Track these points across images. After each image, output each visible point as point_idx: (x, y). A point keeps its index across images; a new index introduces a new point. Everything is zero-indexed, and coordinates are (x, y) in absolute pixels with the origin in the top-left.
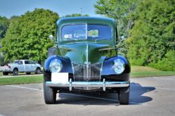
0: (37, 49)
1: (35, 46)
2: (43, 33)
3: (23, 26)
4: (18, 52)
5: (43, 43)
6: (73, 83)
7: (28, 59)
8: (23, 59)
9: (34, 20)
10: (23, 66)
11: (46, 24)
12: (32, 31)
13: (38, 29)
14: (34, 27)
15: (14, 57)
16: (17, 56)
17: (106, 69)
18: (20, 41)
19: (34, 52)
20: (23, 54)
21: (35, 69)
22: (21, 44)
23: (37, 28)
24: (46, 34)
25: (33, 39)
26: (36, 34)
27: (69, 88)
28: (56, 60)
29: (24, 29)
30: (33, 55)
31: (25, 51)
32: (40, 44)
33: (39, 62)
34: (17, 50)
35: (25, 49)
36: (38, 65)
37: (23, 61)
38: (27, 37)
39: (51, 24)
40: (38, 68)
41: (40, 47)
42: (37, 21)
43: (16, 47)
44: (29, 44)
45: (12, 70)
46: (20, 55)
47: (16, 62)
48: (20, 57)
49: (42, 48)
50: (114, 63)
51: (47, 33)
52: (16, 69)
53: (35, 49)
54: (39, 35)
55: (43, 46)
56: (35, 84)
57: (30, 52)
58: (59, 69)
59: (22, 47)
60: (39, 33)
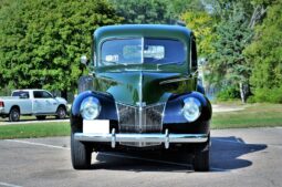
0: (59, 66)
1: (56, 61)
2: (73, 33)
3: (31, 18)
4: (20, 72)
5: (71, 55)
6: (117, 136)
7: (40, 87)
8: (30, 87)
9: (54, 7)
10: (30, 102)
11: (78, 14)
12: (49, 30)
13: (62, 26)
14: (53, 21)
15: (11, 83)
16: (16, 80)
17: (171, 114)
18: (23, 51)
19: (53, 72)
20: (29, 77)
21: (55, 109)
22: (25, 56)
23: (60, 22)
24: (77, 35)
25: (52, 46)
26: (57, 36)
27: (110, 143)
28: (91, 98)
29: (33, 25)
30: (50, 80)
31: (34, 72)
32: (66, 56)
33: (64, 95)
34: (17, 68)
35: (34, 68)
36: (62, 101)
37: (31, 92)
38: (38, 42)
39: (88, 15)
40: (62, 107)
41: (65, 62)
42: (60, 8)
43: (16, 62)
44: (43, 57)
45: (7, 110)
46: (24, 78)
47: (15, 94)
48: (25, 82)
49: (69, 64)
50: (183, 104)
51: (80, 32)
52: (16, 108)
53: (55, 67)
54: (64, 37)
55: (72, 60)
56: (57, 138)
57: (44, 72)
58: (96, 113)
59: (28, 62)
60: (64, 33)
